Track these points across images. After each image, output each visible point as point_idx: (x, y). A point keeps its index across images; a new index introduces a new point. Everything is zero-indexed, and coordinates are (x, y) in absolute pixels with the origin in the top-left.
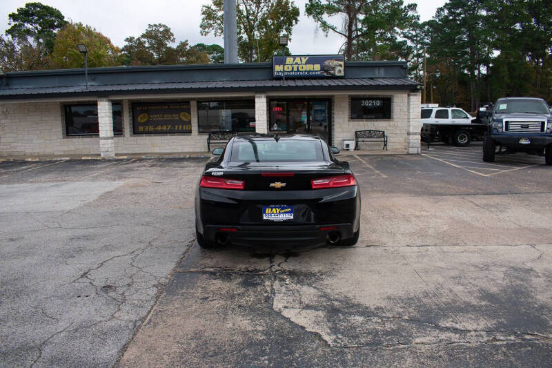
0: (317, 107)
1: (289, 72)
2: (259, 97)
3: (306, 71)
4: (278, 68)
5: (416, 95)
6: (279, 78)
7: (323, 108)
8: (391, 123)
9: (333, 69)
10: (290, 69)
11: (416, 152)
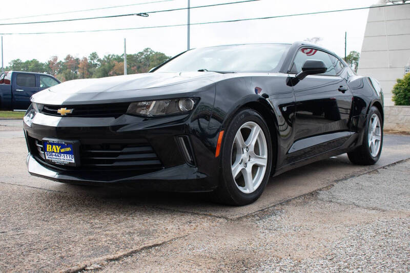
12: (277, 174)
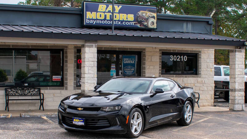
0: (127, 61)
1: (102, 20)
2: (89, 47)
3: (119, 21)
4: (90, 15)
5: (241, 52)
6: (90, 27)
7: (132, 62)
8: (199, 79)
9: (147, 20)
10: (103, 18)
11: (241, 110)
12: (145, 129)
